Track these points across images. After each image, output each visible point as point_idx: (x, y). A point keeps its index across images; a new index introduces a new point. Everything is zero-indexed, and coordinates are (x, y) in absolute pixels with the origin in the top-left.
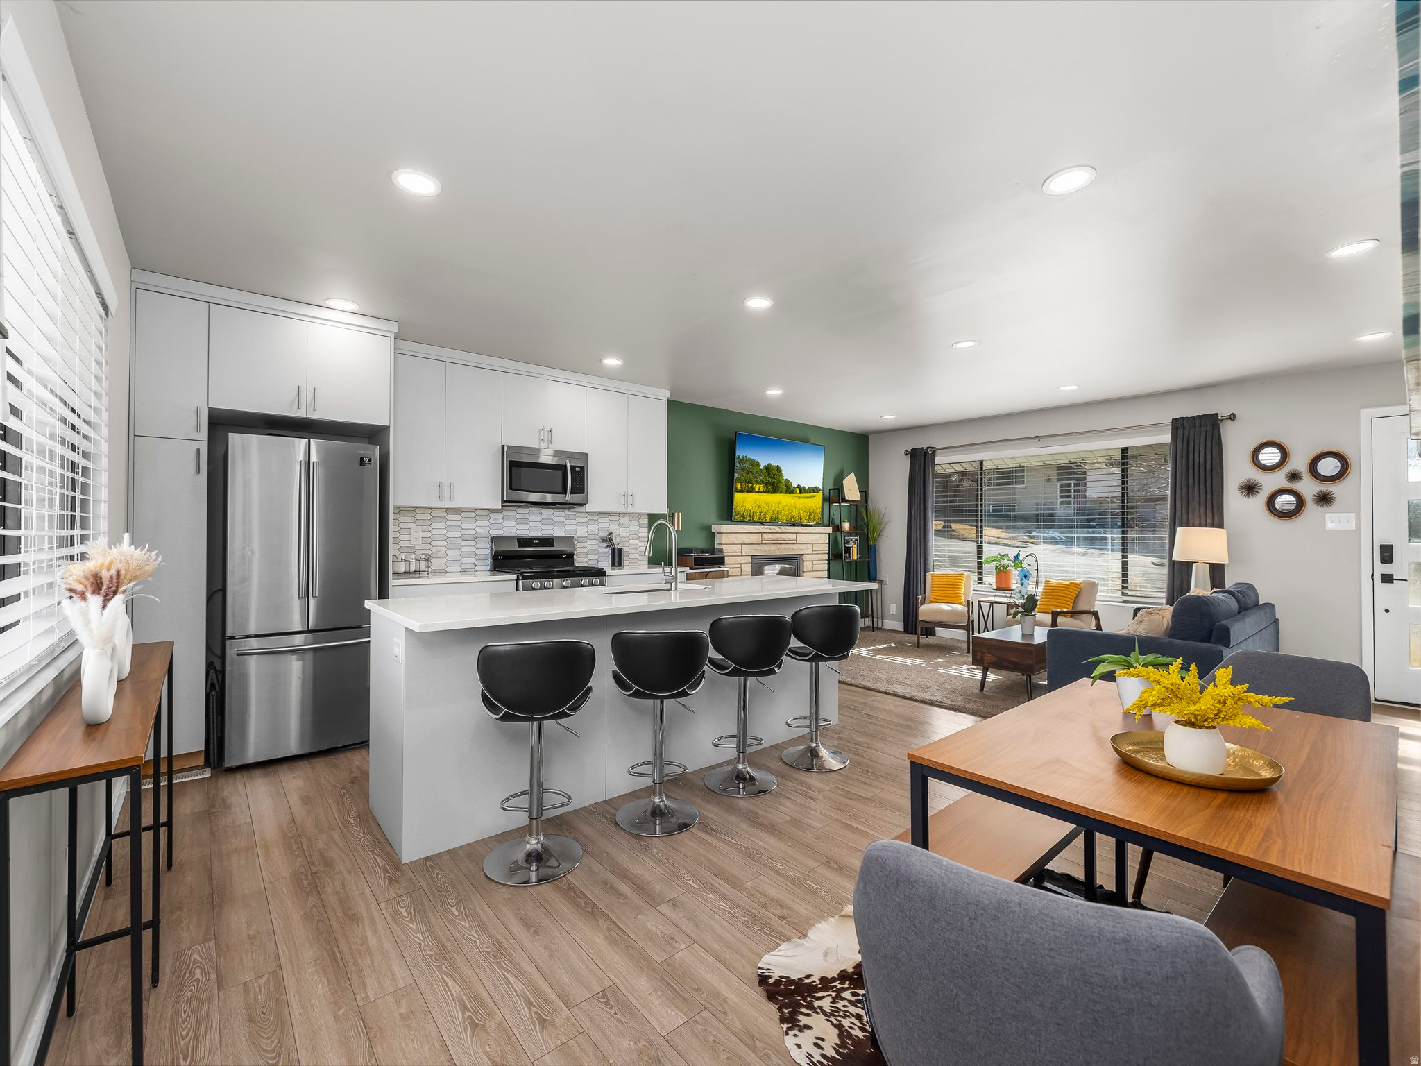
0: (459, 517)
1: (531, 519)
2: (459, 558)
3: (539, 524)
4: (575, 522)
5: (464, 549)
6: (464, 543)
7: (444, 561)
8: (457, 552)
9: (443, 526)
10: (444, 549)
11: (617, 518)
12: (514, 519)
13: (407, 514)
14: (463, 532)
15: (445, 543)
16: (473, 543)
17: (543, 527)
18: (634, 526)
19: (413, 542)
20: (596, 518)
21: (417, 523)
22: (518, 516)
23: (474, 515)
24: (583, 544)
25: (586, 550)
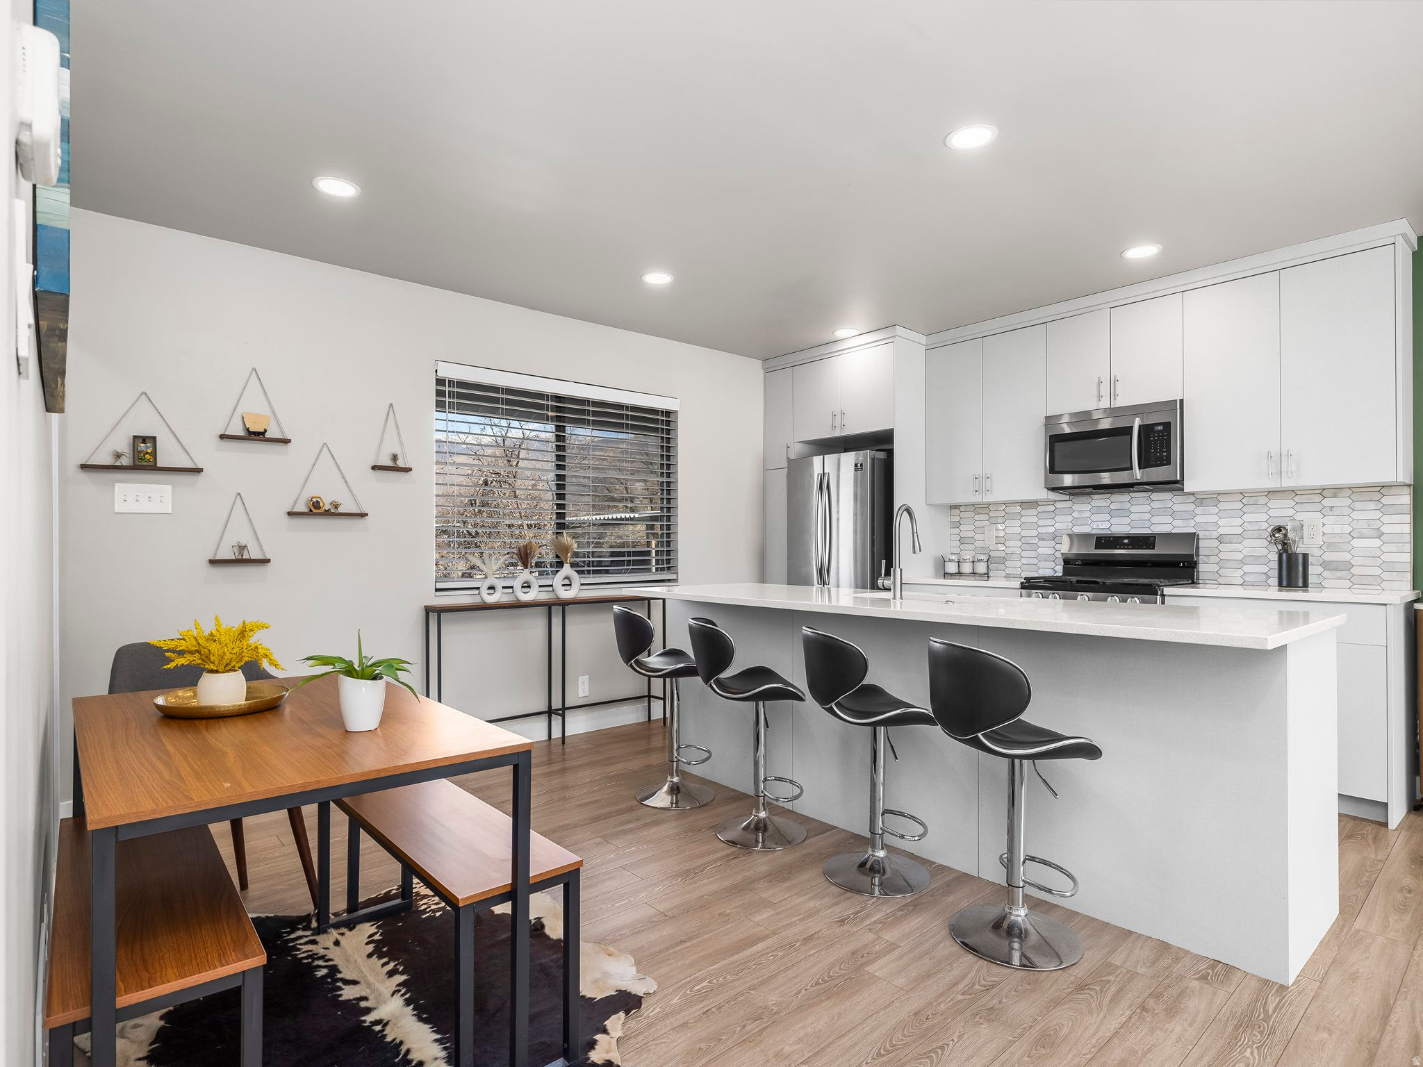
0: (1034, 512)
1: (1133, 509)
2: (1035, 561)
3: (1147, 516)
4: (1215, 510)
5: (1041, 551)
6: (1041, 543)
7: (1019, 564)
8: (1032, 554)
9: (1018, 523)
10: (1018, 551)
11: (1318, 498)
12: (1108, 510)
13: (981, 511)
14: (1040, 530)
15: (1019, 544)
16: (1052, 543)
17: (1154, 520)
18: (1367, 512)
19: (987, 543)
20: (1263, 500)
21: (991, 520)
22: (1113, 507)
23: (1052, 508)
24: (1232, 547)
25: (1239, 556)
